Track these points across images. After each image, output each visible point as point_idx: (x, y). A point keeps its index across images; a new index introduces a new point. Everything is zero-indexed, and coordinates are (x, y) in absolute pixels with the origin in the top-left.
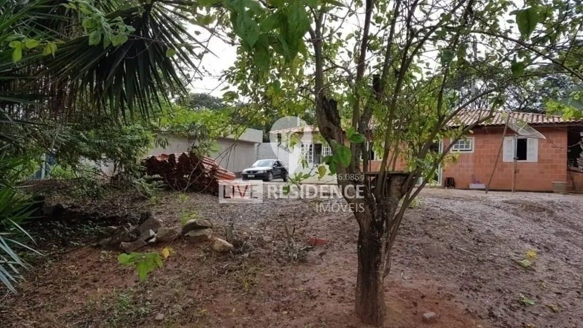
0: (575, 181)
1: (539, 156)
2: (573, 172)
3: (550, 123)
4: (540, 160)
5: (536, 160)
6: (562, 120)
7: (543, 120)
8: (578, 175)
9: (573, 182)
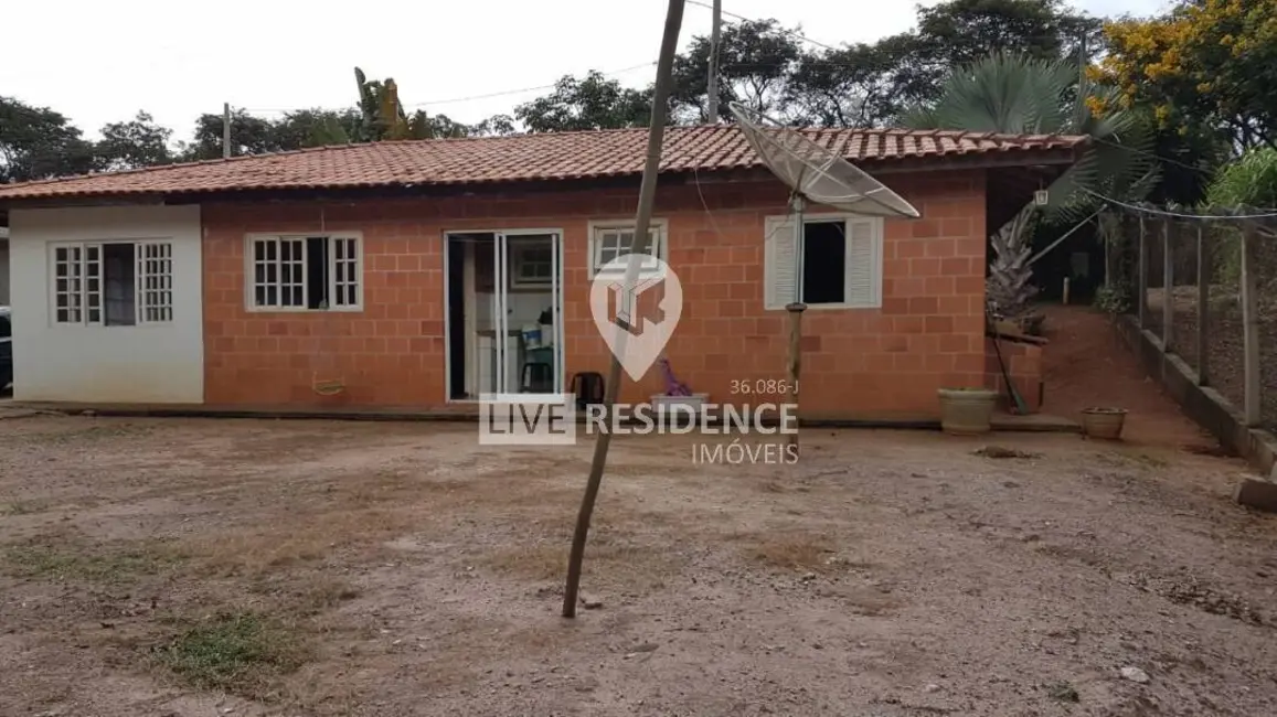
0: (1011, 374)
1: (887, 286)
2: (1005, 342)
3: (928, 155)
4: (891, 304)
5: (875, 300)
6: (967, 145)
7: (900, 147)
8: (1023, 351)
9: (1005, 376)
